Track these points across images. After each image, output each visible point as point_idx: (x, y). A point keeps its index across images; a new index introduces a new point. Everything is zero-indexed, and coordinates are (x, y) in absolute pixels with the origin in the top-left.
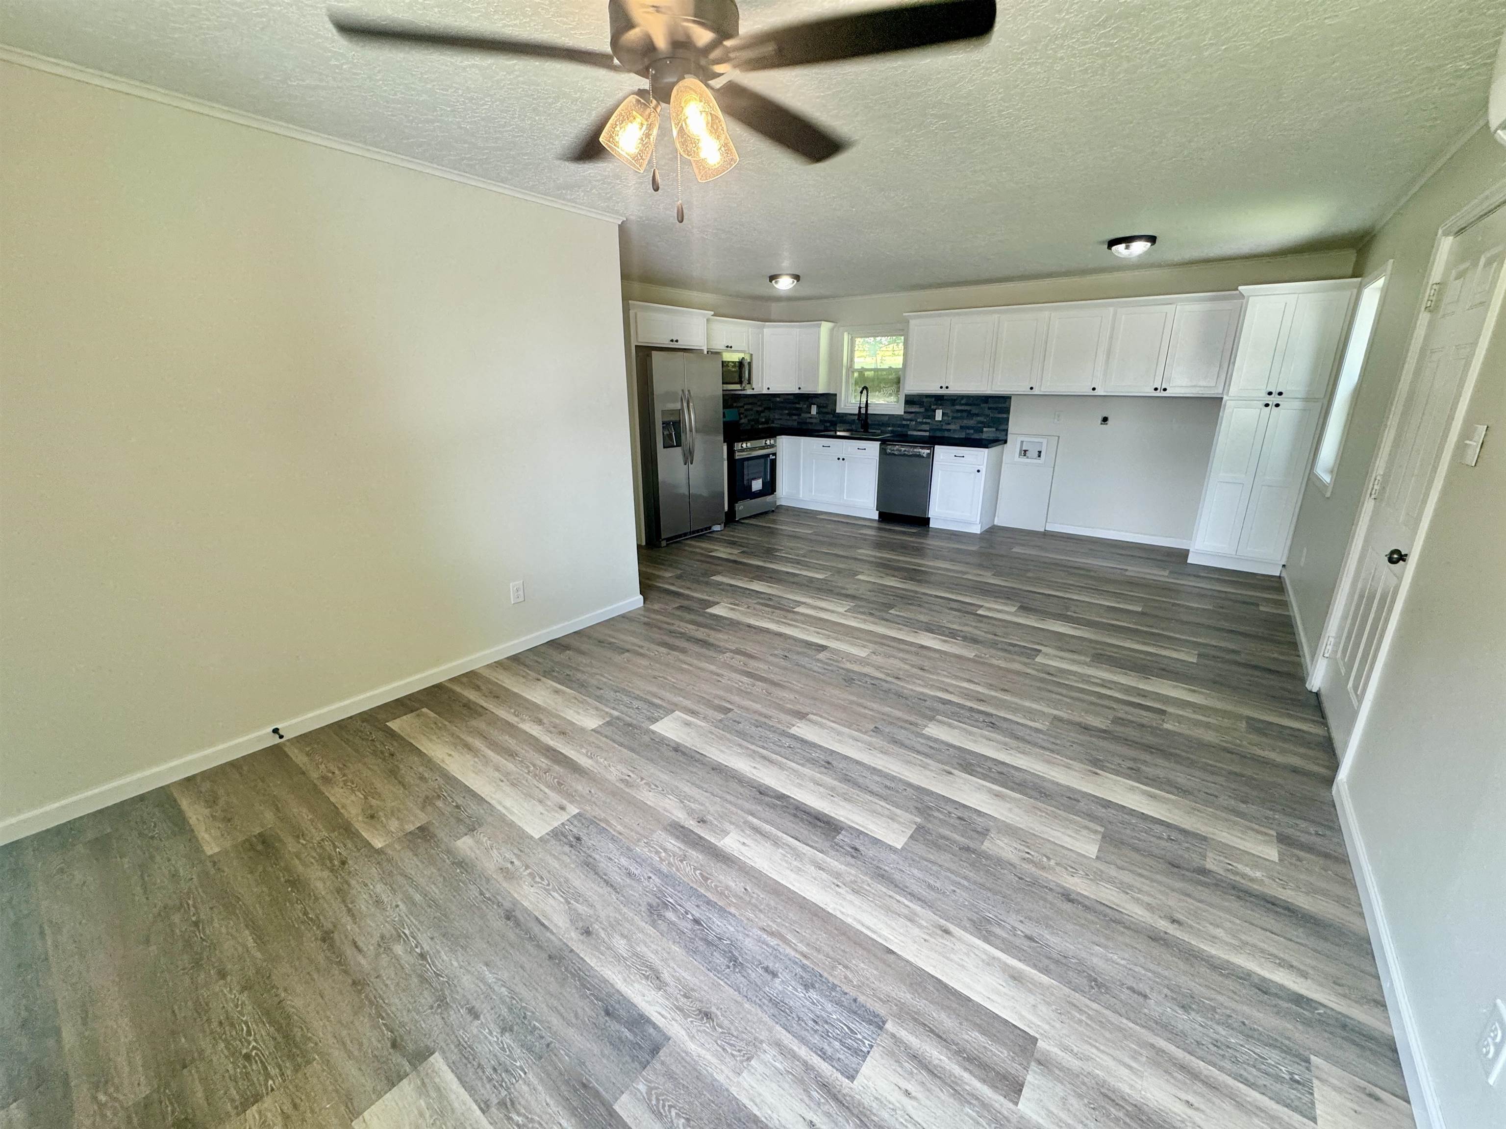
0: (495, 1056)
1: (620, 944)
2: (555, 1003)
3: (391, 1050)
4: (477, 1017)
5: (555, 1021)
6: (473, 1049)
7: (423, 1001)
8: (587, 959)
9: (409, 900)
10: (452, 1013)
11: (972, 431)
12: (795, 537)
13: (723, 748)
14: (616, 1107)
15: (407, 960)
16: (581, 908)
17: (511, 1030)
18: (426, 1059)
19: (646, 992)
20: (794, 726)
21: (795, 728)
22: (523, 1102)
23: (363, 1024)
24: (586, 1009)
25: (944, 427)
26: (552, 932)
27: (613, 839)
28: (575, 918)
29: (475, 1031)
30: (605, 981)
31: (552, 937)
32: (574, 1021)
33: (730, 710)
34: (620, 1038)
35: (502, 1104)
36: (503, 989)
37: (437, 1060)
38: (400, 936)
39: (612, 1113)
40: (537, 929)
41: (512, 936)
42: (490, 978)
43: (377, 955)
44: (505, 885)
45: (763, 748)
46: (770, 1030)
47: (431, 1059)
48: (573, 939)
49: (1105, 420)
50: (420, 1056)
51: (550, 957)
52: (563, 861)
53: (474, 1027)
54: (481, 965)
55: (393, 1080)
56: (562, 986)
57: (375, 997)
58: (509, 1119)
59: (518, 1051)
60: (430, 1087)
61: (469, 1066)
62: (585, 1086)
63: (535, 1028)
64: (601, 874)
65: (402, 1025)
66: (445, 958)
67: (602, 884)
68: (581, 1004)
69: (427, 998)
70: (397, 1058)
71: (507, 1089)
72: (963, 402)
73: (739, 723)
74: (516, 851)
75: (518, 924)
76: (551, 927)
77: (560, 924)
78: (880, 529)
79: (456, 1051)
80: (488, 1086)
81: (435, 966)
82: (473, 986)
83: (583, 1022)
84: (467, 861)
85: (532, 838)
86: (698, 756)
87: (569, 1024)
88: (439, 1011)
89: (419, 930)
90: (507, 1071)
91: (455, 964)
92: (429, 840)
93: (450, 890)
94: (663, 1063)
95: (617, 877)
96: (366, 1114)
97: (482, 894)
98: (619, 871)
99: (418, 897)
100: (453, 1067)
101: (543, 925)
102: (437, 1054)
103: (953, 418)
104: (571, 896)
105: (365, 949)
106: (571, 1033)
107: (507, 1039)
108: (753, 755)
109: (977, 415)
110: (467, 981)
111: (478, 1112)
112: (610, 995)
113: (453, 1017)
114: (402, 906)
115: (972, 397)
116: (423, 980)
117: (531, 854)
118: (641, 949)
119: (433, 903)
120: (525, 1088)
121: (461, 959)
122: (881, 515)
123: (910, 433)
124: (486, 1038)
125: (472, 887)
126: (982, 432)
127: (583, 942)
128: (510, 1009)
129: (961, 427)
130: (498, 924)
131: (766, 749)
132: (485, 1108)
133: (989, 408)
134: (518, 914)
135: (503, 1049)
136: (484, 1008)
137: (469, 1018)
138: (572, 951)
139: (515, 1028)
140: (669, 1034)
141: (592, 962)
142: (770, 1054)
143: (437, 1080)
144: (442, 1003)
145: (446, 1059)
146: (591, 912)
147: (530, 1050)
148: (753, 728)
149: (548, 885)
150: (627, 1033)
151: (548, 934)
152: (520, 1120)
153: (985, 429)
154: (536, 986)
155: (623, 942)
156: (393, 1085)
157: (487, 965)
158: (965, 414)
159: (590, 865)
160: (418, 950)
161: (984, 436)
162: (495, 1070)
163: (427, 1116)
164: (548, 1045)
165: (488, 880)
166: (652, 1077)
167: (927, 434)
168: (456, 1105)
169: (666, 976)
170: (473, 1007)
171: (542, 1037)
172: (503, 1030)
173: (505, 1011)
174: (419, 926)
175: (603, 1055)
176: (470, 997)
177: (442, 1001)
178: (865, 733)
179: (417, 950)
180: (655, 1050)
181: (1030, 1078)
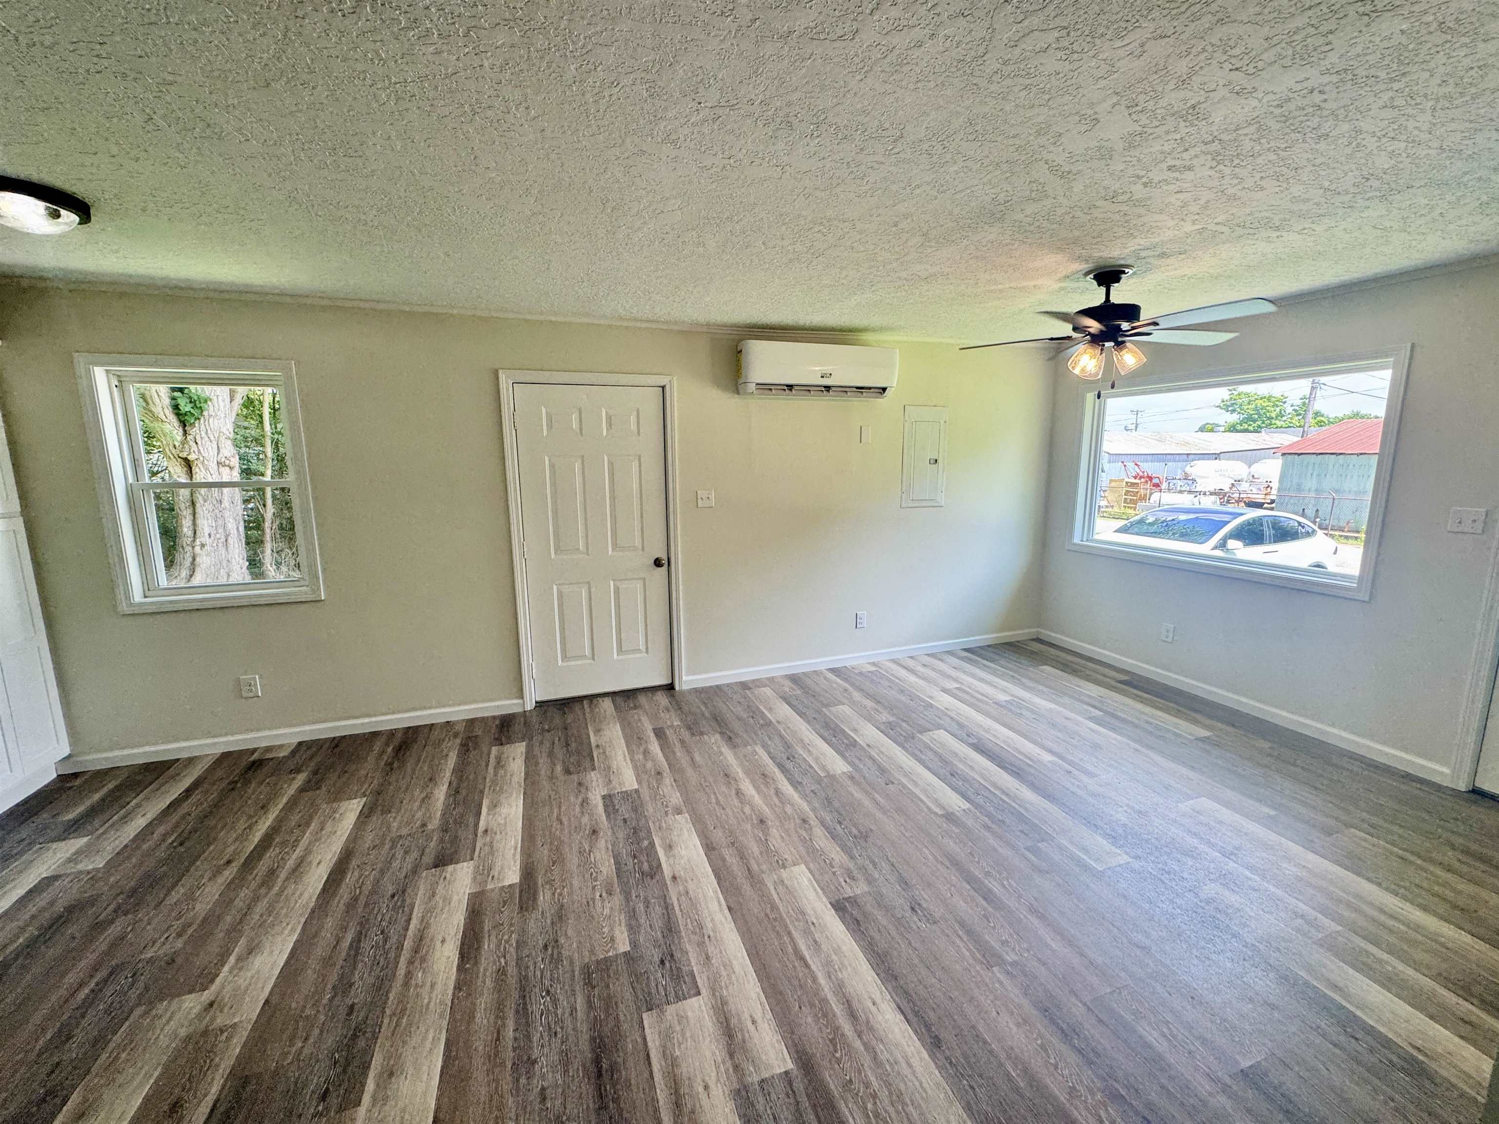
13: (1044, 812)
20: (964, 810)
21: (964, 807)
33: (1027, 849)
45: (1004, 801)
73: (1022, 831)
108: (1014, 798)
131: (1001, 799)
148: (1007, 820)
178: (901, 783)
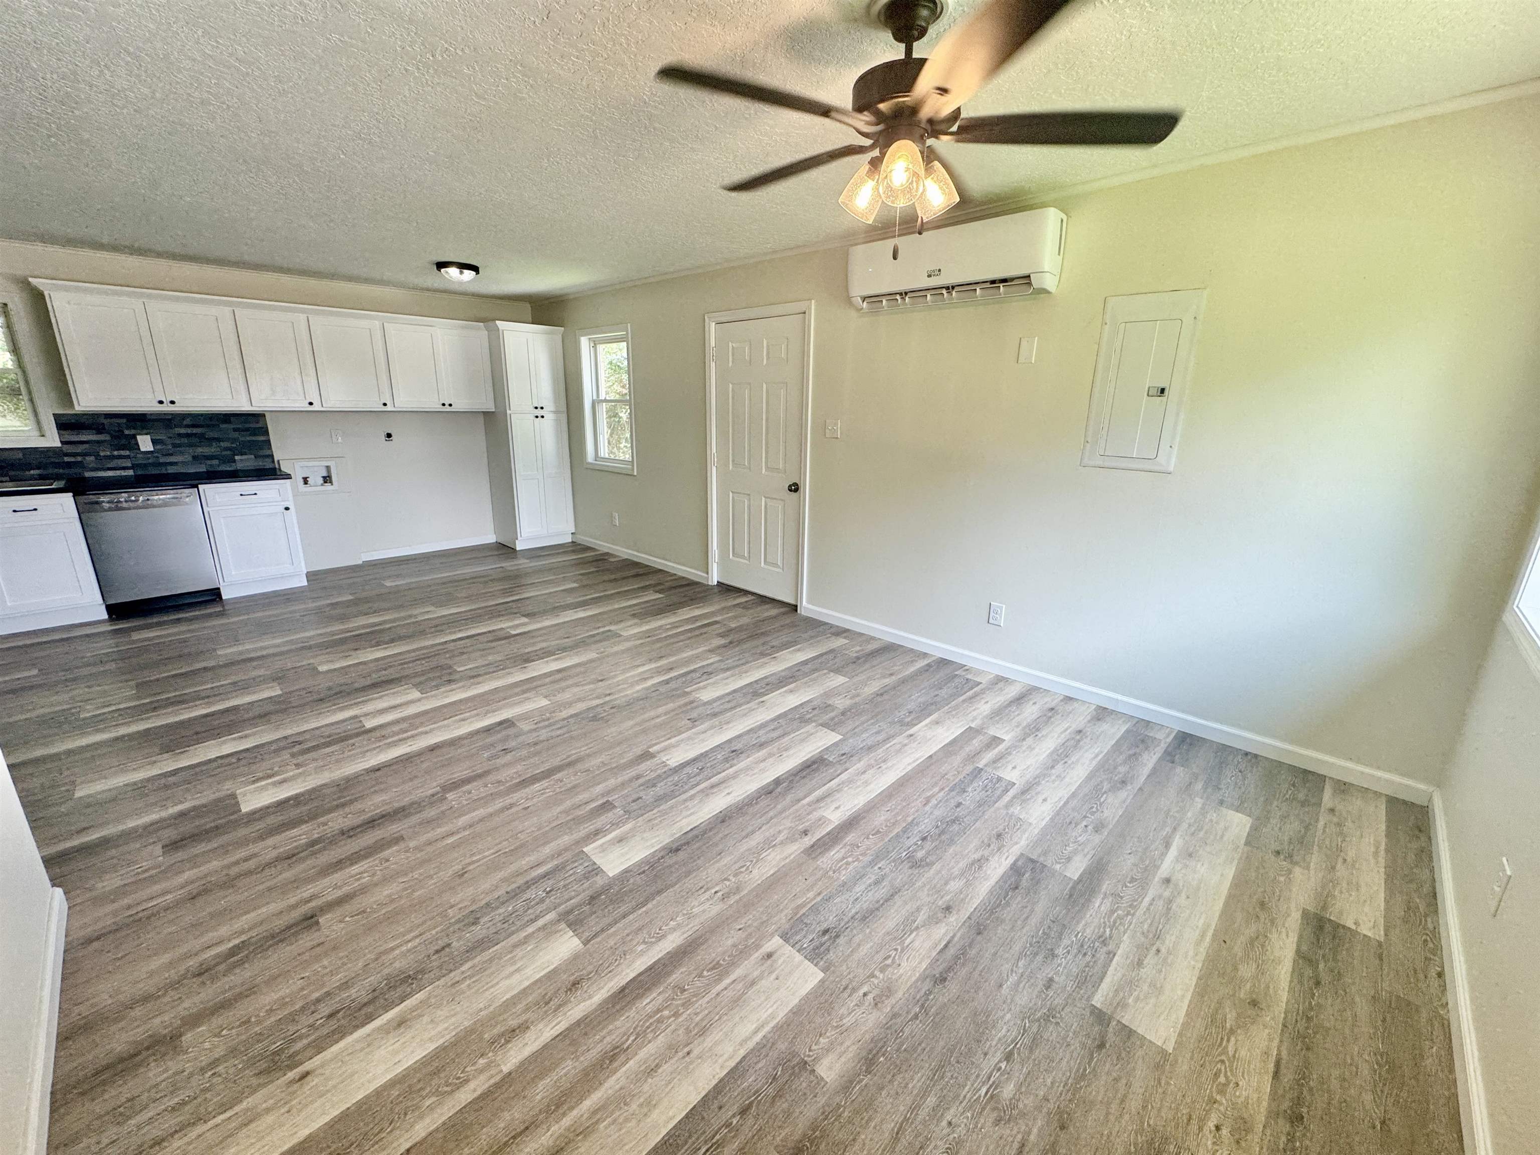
0: (1075, 957)
1: (954, 886)
2: (1019, 922)
3: (1108, 1046)
4: (1051, 980)
5: (1034, 921)
6: (1078, 975)
7: (1055, 1035)
8: (975, 906)
9: (937, 1112)
10: (1056, 1002)
11: (215, 462)
12: (23, 689)
14: (1076, 878)
15: (1019, 1072)
16: (921, 918)
17: (1052, 950)
18: (1100, 1010)
19: (992, 867)
22: (1096, 931)
23: (1097, 1089)
24: (1017, 901)
25: (161, 460)
26: (953, 937)
27: (828, 899)
28: (933, 920)
29: (1063, 977)
30: (991, 892)
31: (959, 935)
32: (1029, 908)
34: (1032, 880)
35: (1104, 943)
36: (1021, 964)
37: (1098, 1000)
38: (992, 1097)
39: (1080, 880)
40: (952, 951)
41: (963, 972)
42: (1014, 978)
43: (1023, 1115)
44: (900, 994)
46: (999, 809)
47: (1098, 1006)
48: (955, 920)
49: (389, 436)
50: (1101, 1017)
51: (979, 934)
52: (861, 941)
53: (1060, 979)
54: (1003, 992)
55: (1128, 1033)
56: (1003, 921)
57: (1068, 1091)
58: (1111, 937)
59: (1066, 942)
60: (1118, 999)
61: (1090, 974)
62: (1071, 896)
63: (1044, 933)
64: (877, 905)
65: (1083, 1046)
66: (1004, 1031)
67: (890, 903)
68: (1014, 906)
69: (1051, 1033)
70: (1111, 1038)
71: (1093, 942)
72: (187, 421)
74: (846, 995)
75: (949, 969)
76: (948, 938)
77: (943, 931)
78: (116, 632)
79: (1084, 988)
80: (1098, 956)
81: (1016, 1038)
82: (1025, 992)
83: (1028, 902)
84: (864, 1053)
85: (822, 981)
86: (690, 835)
87: (1032, 911)
88: (1058, 1015)
89: (978, 1076)
90: (1082, 946)
91: (1008, 1016)
92: (823, 1131)
93: (916, 1059)
94: (1039, 856)
95: (882, 892)
96: (1159, 1044)
97: (916, 1016)
98: (873, 892)
99: (931, 1101)
100: (1096, 986)
101: (946, 946)
102: (1093, 1003)
103: (175, 446)
104: (909, 926)
105: (1020, 1136)
106: (1040, 909)
107: (1060, 951)
109: (218, 440)
110: (1024, 999)
111: (1116, 958)
112: (1001, 888)
113: (1059, 1001)
114: (948, 1116)
115: (202, 415)
116: (1035, 1043)
117: (851, 976)
118: (956, 871)
119: (939, 1070)
120: (1088, 931)
121: (1000, 1014)
122: (110, 609)
123: (88, 474)
124: (1065, 967)
125: (907, 1031)
126: (234, 461)
127: (959, 910)
128: (1036, 954)
129: (195, 458)
130: (953, 988)
132: (1111, 955)
133: (235, 430)
134: (937, 972)
135: (1068, 952)
136: (1041, 977)
137: (1055, 986)
138: (969, 918)
139: (1049, 947)
140: (1019, 853)
141: (976, 902)
142: (1016, 810)
143: (1111, 995)
144: (1050, 1016)
145: (1093, 994)
146: (925, 908)
147: (1061, 934)
149: (896, 950)
150: (1027, 875)
151: (956, 939)
152: (1108, 930)
153: (237, 458)
154: (1009, 939)
155: (952, 883)
156: (1131, 1030)
157: (1001, 986)
158: (195, 440)
159: (867, 916)
160: (1003, 1065)
161: (239, 466)
162: (1085, 954)
163: (1136, 993)
164: (1054, 922)
165: (895, 1016)
166: (1050, 861)
167: (130, 473)
168: (1119, 975)
169: (977, 856)
170: (1044, 985)
171: (1049, 927)
172: (1054, 956)
173: (1040, 958)
174: (974, 1077)
175: (1046, 887)
176: (1036, 992)
177: (1048, 1016)
179: (1003, 1067)
180: (1032, 861)
181: (991, 733)
